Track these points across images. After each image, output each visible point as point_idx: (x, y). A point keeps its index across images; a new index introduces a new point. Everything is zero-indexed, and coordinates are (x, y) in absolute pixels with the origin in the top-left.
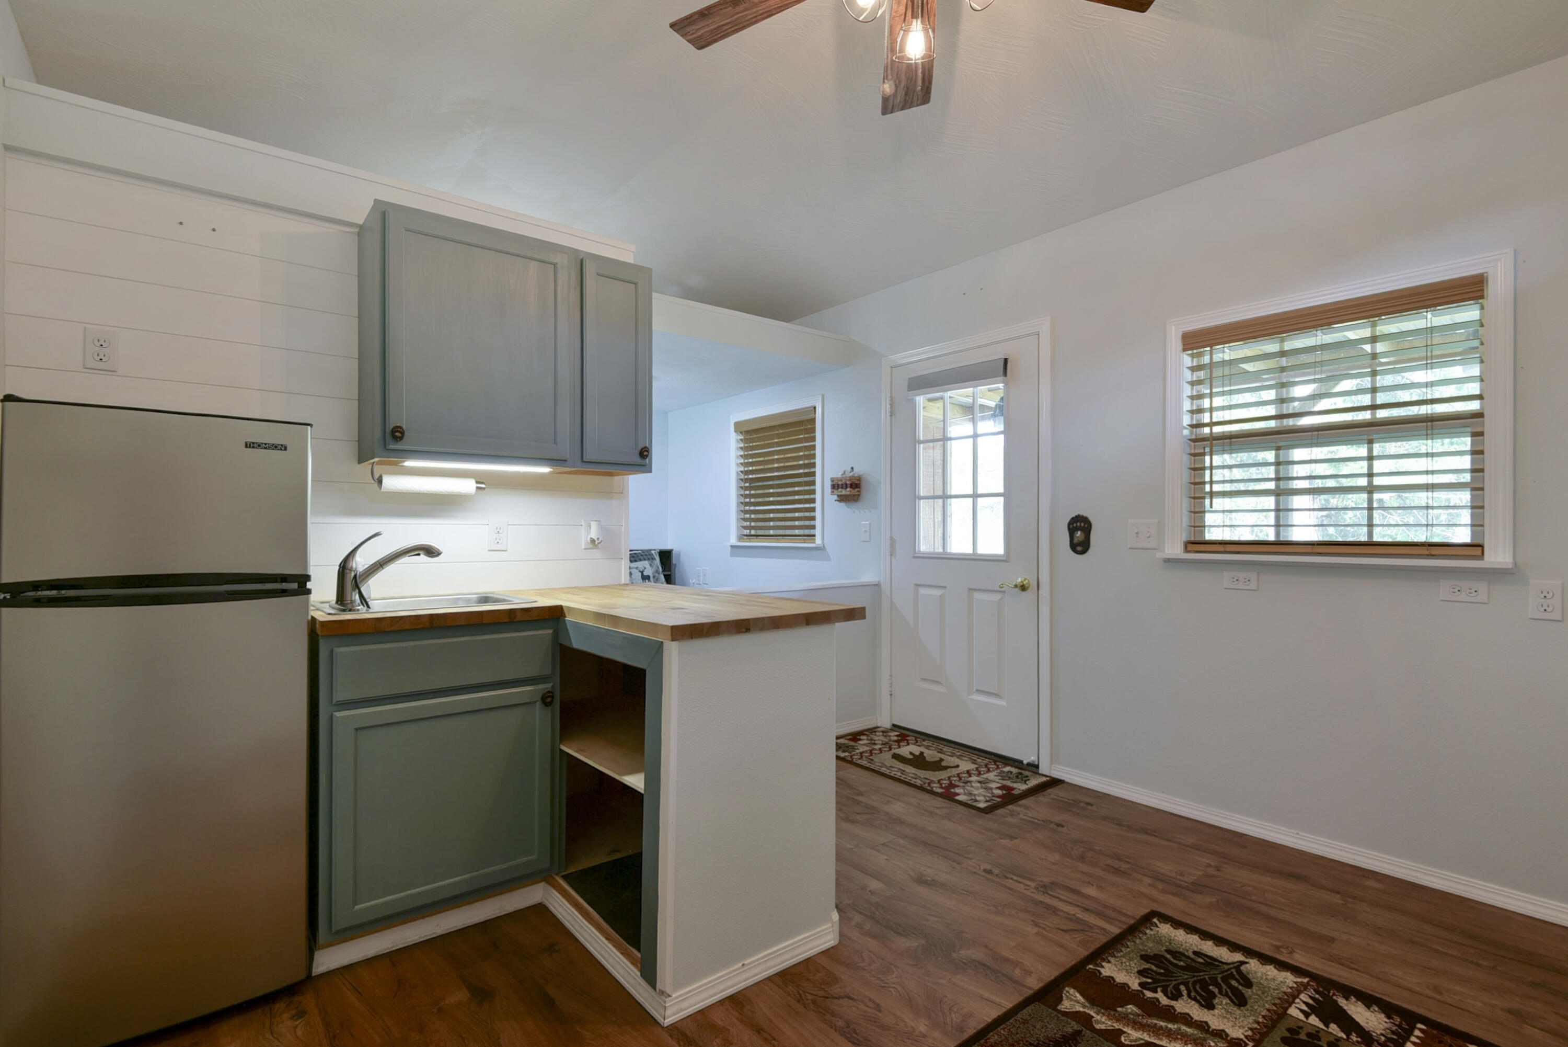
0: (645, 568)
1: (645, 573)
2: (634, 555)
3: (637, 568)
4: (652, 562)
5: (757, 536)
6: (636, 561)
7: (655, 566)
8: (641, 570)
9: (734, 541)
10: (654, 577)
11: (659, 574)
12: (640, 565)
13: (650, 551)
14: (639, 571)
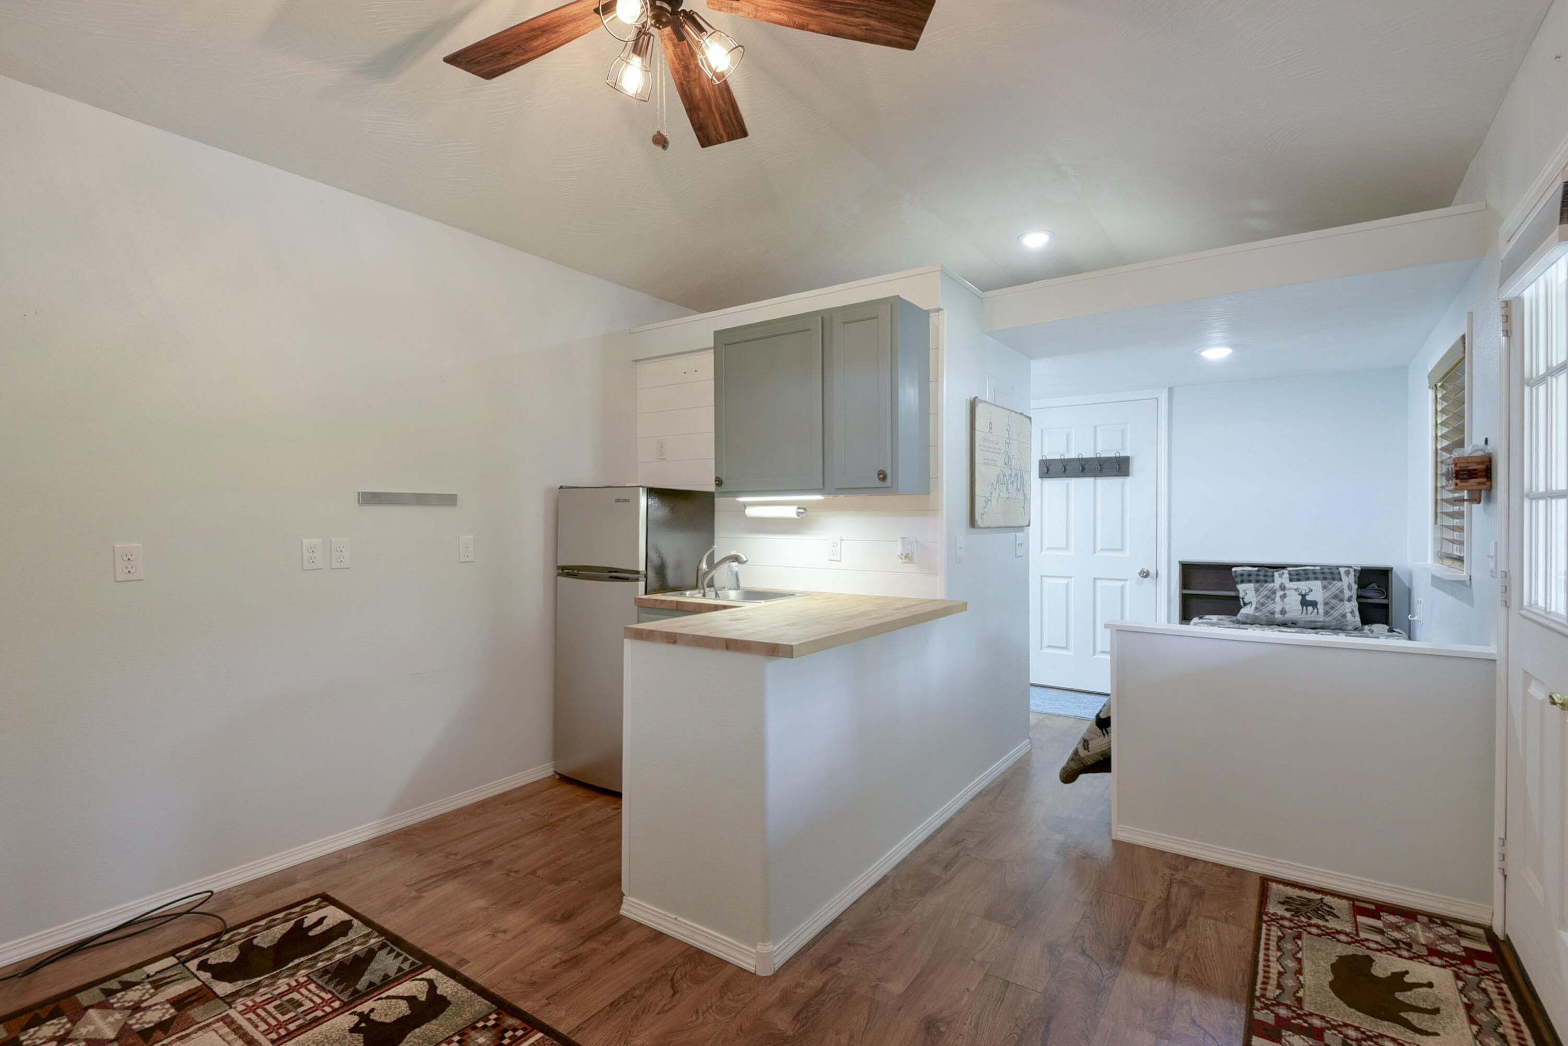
0: (1312, 591)
1: (1308, 598)
2: (1300, 572)
4: (1330, 584)
6: (1299, 580)
7: (1334, 589)
8: (1303, 593)
9: (1430, 561)
10: (1326, 604)
11: (1344, 600)
12: (1303, 586)
13: (1338, 567)
14: (1299, 594)
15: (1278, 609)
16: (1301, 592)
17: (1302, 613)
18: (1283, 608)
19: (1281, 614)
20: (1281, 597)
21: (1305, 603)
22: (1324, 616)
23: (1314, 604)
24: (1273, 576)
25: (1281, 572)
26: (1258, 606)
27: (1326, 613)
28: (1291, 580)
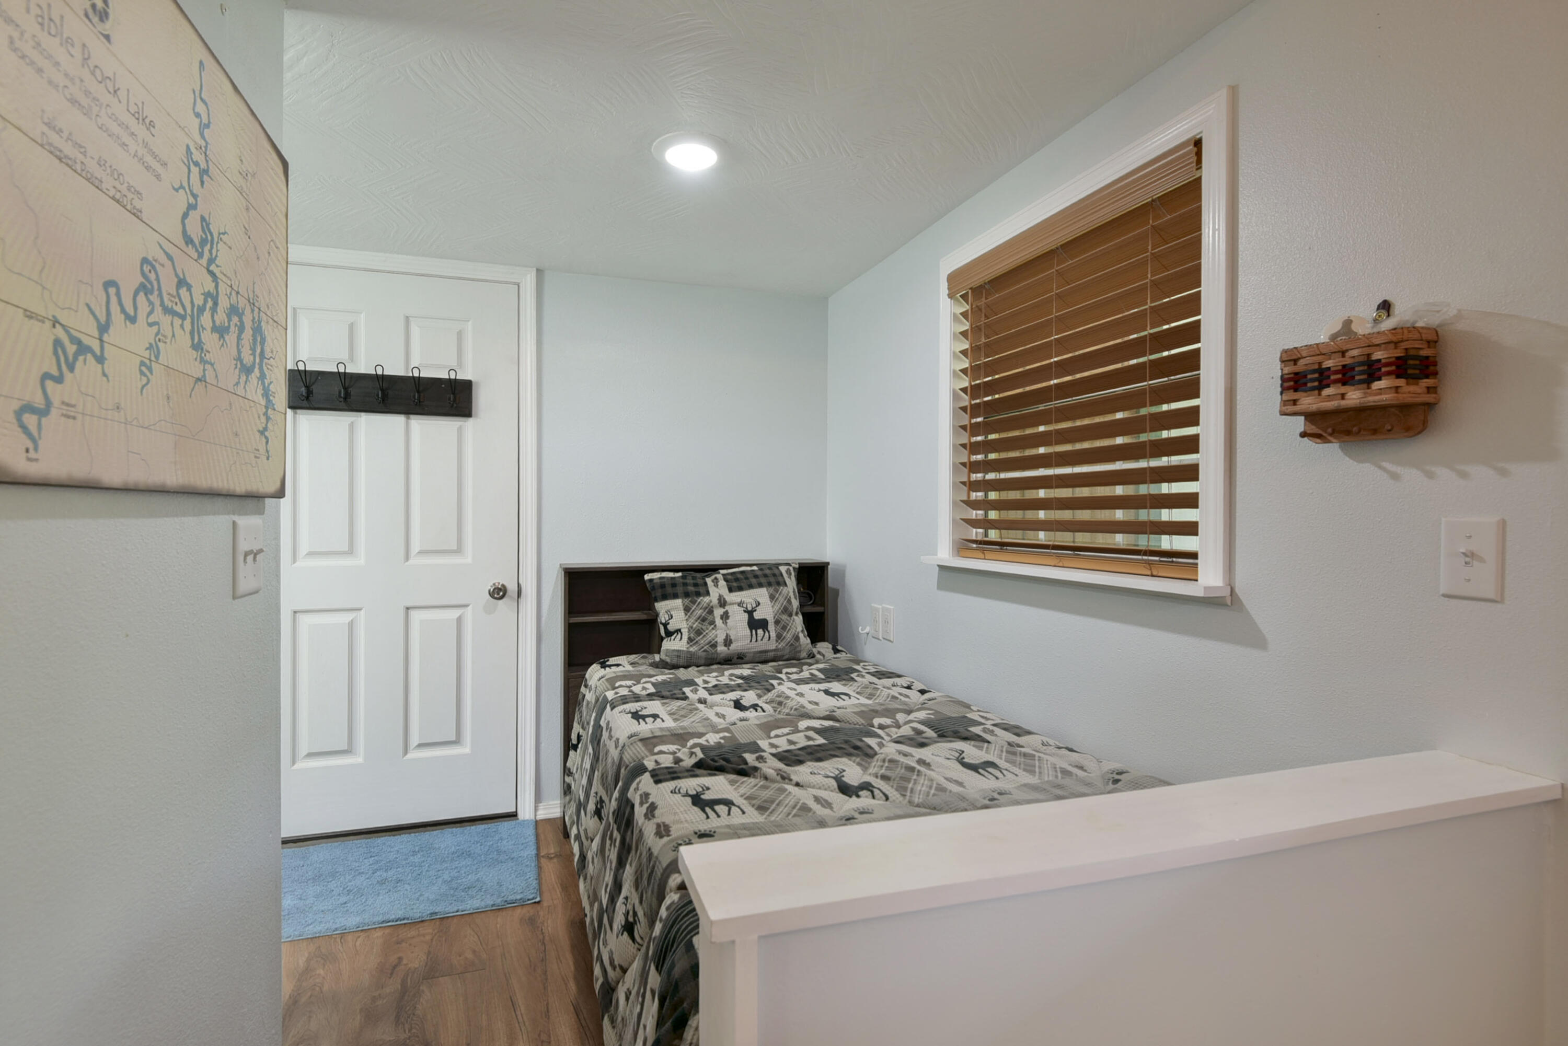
0: (758, 604)
1: (757, 616)
2: (739, 576)
3: (740, 604)
4: (777, 591)
5: (1002, 545)
6: (740, 589)
7: (781, 599)
8: (750, 609)
9: (945, 554)
10: (777, 622)
11: (790, 615)
12: (748, 597)
13: (777, 565)
14: (745, 611)
15: (721, 639)
16: (747, 608)
17: (751, 641)
18: (727, 635)
19: (725, 645)
20: (722, 617)
21: (756, 624)
22: (777, 641)
23: (763, 624)
24: (706, 584)
25: (713, 577)
26: (692, 635)
27: (779, 637)
28: (731, 590)
